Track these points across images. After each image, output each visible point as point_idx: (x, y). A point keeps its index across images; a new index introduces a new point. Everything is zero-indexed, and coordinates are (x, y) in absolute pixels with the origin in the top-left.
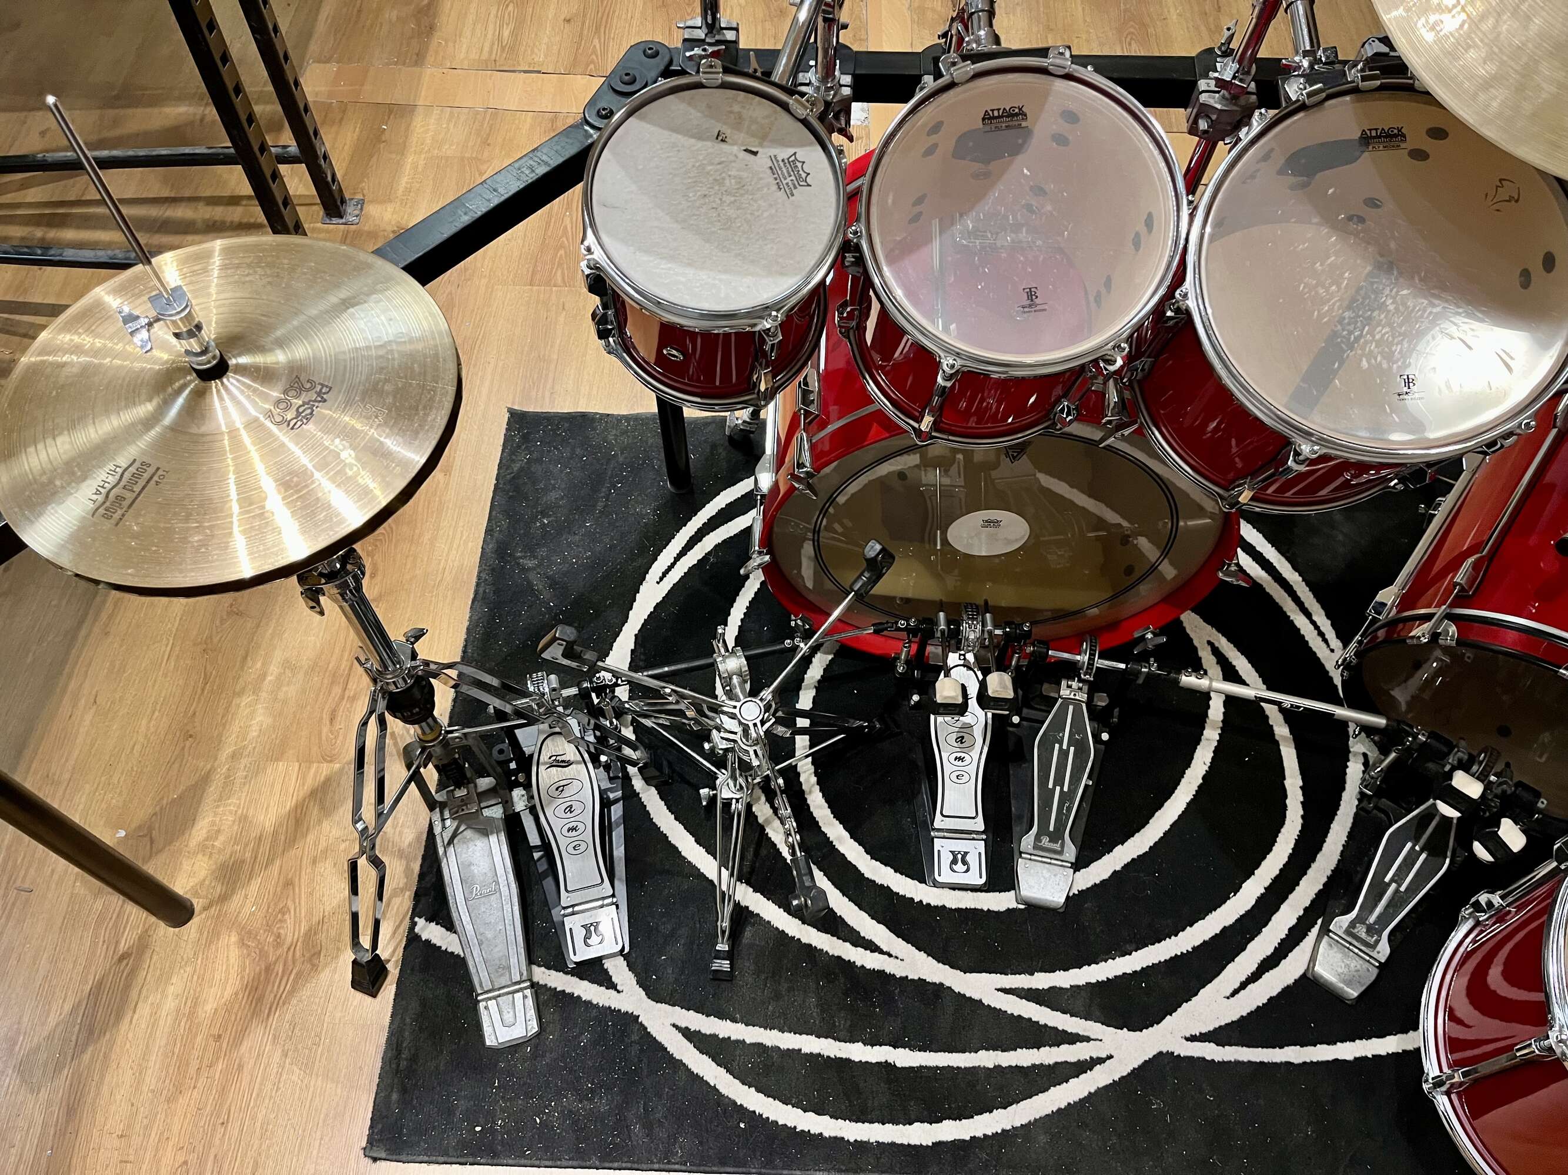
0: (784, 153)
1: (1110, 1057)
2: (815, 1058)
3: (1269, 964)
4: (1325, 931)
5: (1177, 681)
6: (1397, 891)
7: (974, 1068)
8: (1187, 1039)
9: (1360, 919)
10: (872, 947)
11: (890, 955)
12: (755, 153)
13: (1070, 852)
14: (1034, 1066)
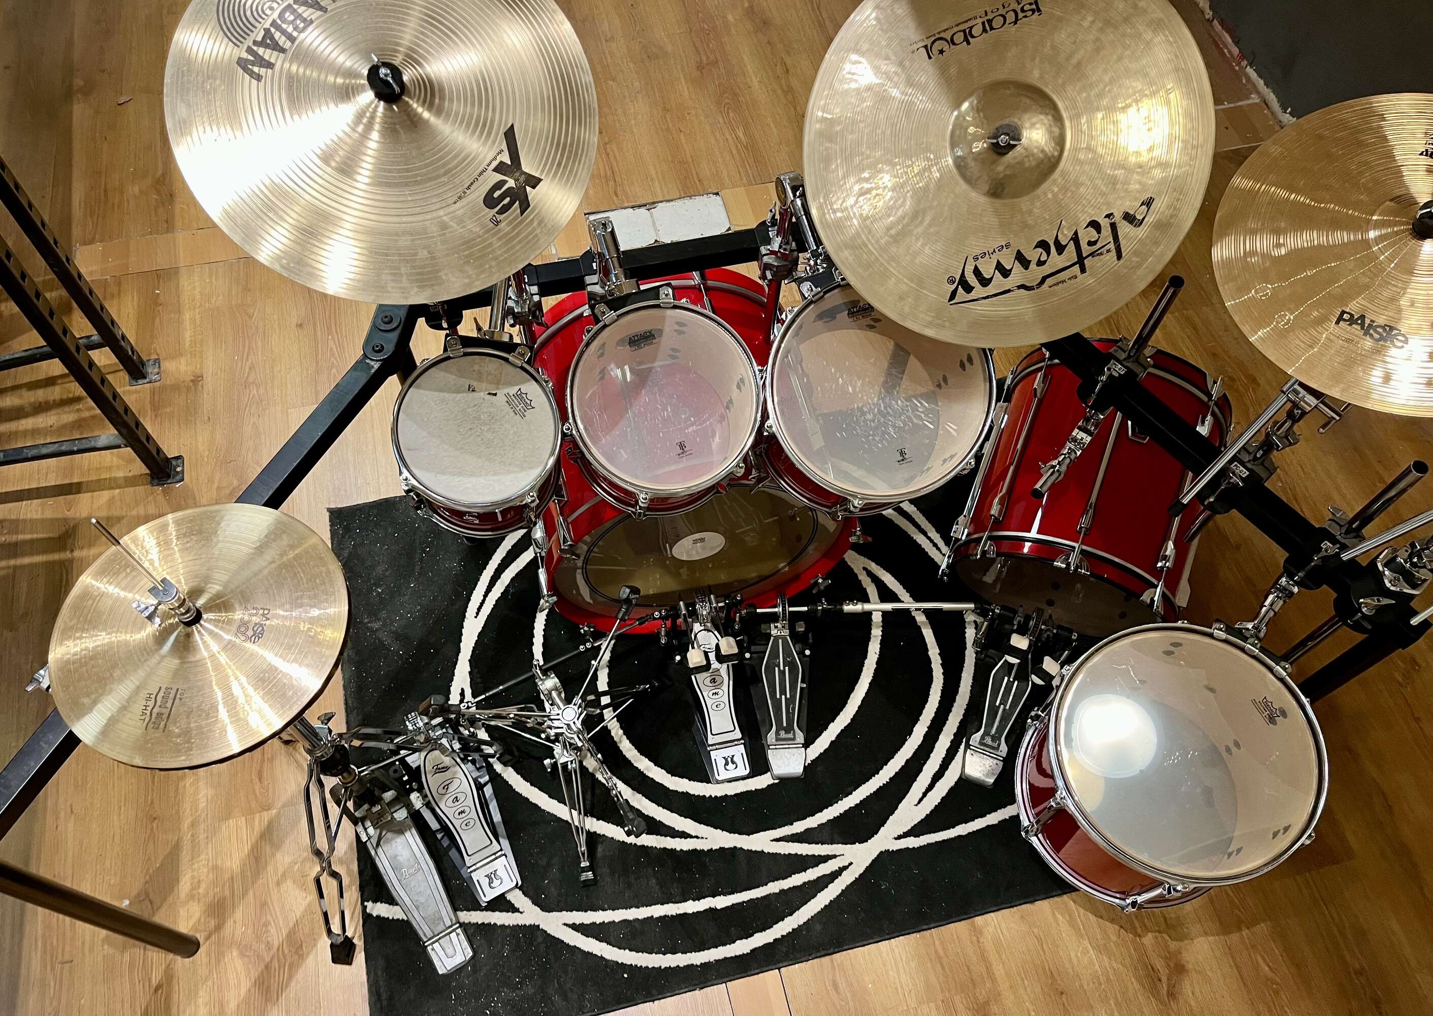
0: (513, 390)
1: (851, 864)
2: (663, 919)
3: (938, 776)
4: (968, 746)
5: (842, 610)
6: (1004, 709)
7: (767, 895)
8: (896, 839)
9: (986, 733)
10: (684, 835)
11: (697, 837)
12: (495, 395)
13: (800, 737)
14: (804, 883)
